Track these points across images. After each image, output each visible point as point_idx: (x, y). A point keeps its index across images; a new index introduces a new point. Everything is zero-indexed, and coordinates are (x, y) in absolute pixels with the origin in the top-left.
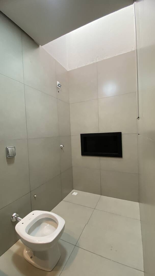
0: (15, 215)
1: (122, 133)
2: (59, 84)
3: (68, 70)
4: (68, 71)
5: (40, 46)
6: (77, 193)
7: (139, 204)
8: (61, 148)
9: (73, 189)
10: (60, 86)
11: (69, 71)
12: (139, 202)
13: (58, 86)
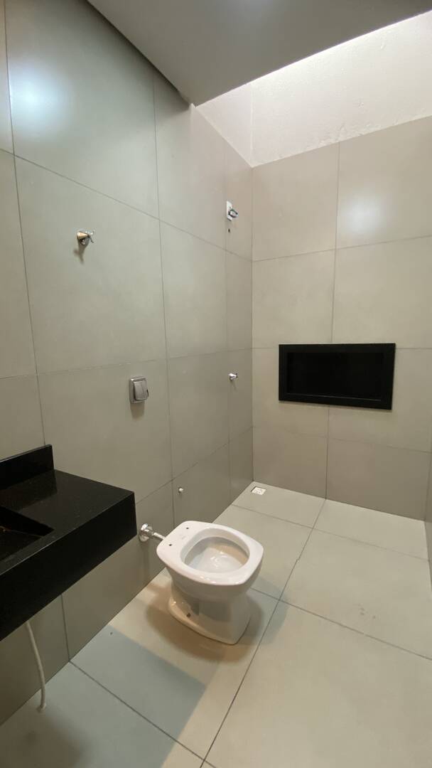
0: (146, 528)
1: (398, 346)
2: (232, 210)
3: (253, 164)
4: (252, 166)
5: (192, 105)
6: (264, 490)
7: (425, 525)
8: (231, 380)
9: (253, 481)
10: (234, 215)
11: (256, 167)
12: (424, 520)
13: (229, 214)
